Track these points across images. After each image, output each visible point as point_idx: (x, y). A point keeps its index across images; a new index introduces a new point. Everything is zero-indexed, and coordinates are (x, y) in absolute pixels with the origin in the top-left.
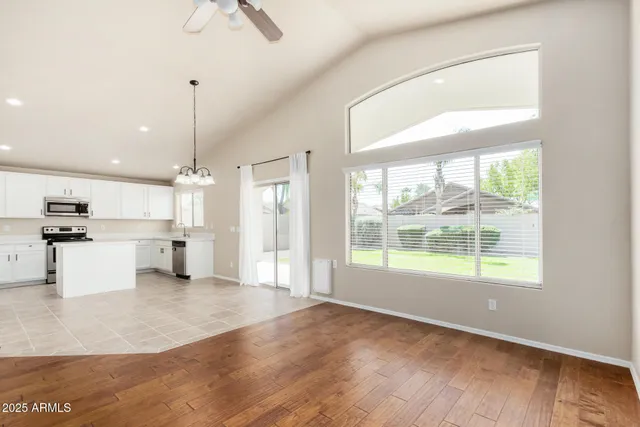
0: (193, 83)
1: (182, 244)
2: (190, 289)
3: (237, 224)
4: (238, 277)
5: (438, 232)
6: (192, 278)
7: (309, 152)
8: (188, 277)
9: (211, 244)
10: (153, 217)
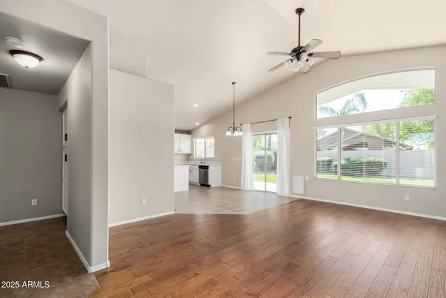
0: (233, 83)
1: (207, 167)
2: (211, 192)
3: (241, 157)
4: (240, 186)
5: (343, 162)
6: (212, 186)
7: (290, 118)
8: (209, 186)
9: (220, 167)
10: (182, 152)
